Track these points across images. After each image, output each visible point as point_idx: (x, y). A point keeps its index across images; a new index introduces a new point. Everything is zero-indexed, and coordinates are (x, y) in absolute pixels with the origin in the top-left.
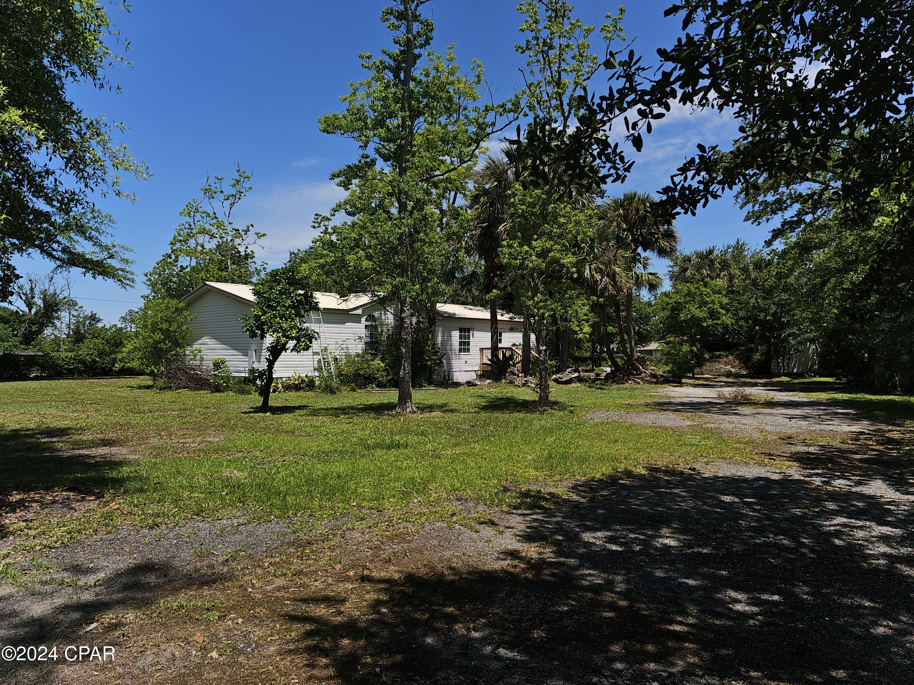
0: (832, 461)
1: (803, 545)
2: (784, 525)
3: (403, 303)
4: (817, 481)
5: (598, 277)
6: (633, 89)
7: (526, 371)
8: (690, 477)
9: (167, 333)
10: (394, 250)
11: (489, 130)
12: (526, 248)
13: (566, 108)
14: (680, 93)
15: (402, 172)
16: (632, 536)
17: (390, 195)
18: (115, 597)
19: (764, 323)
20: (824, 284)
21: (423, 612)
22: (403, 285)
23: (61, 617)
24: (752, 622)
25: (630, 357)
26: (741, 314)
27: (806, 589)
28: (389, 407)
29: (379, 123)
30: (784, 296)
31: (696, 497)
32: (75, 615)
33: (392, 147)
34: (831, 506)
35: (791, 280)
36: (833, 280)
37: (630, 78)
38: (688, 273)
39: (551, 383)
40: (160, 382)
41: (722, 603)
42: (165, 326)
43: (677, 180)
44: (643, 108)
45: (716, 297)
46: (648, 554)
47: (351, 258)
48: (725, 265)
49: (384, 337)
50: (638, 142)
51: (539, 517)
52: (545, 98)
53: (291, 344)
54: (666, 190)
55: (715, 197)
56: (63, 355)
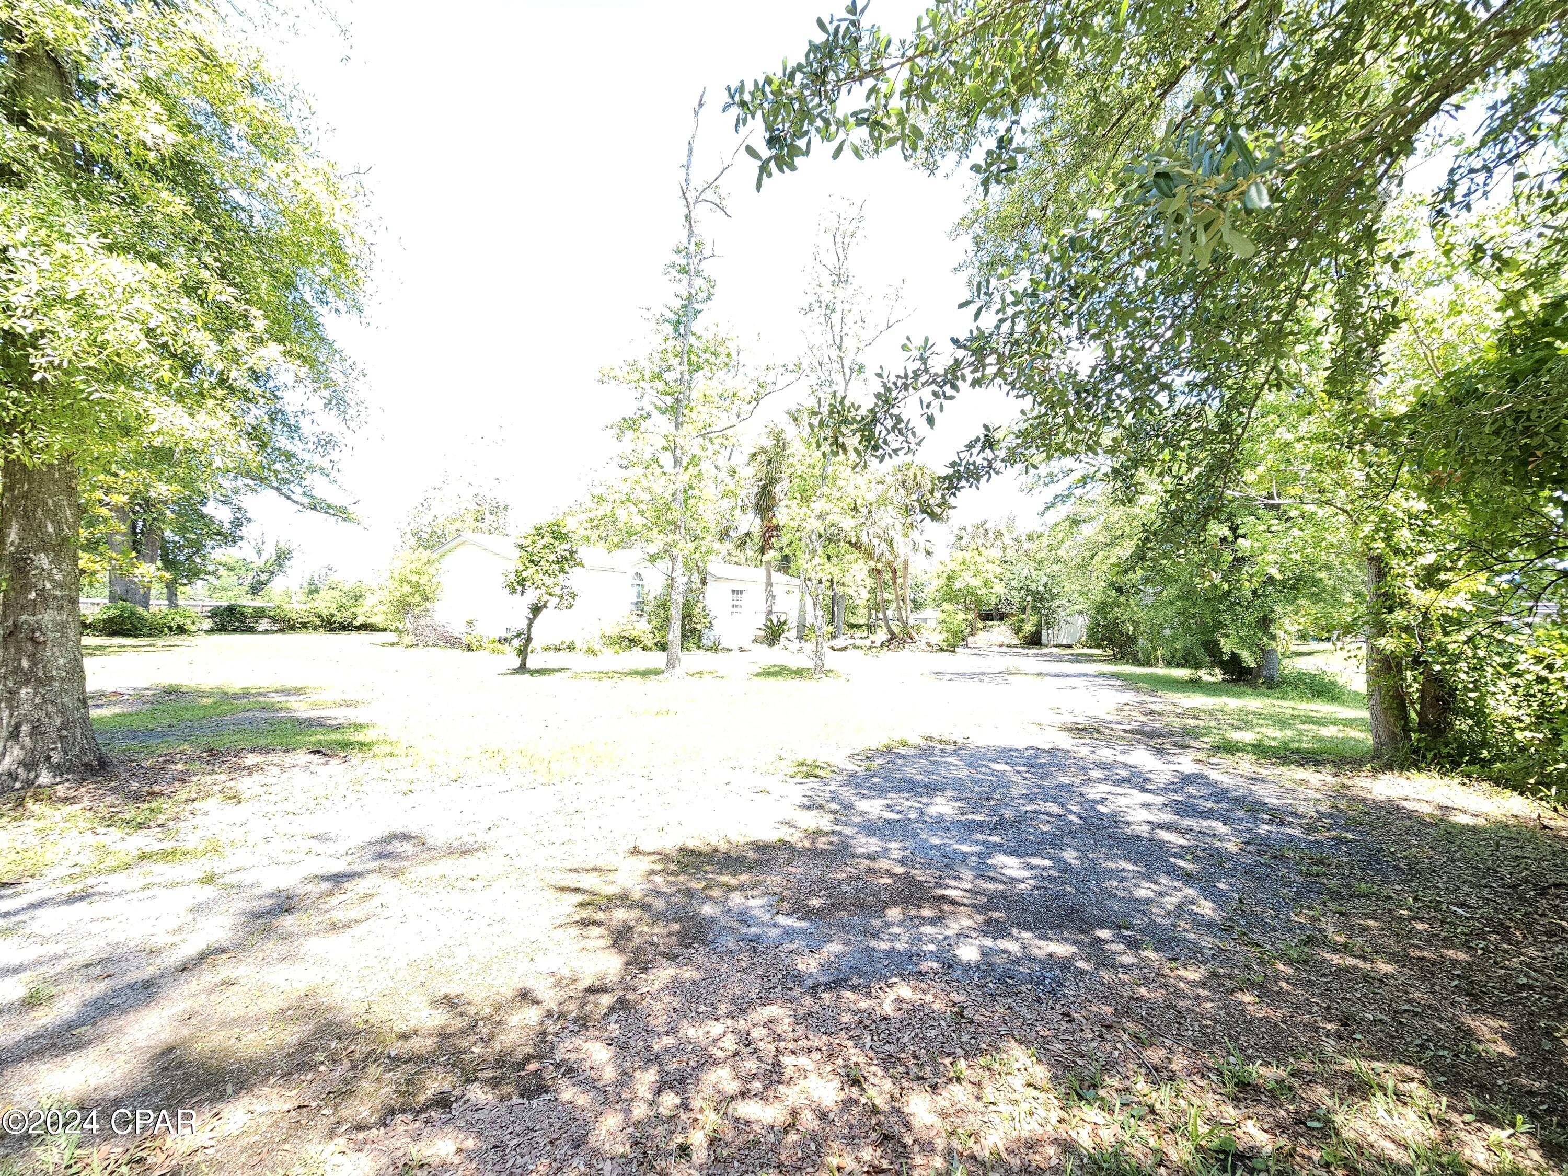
0: (1099, 733)
1: (1071, 812)
2: (1053, 792)
3: (673, 560)
4: (1084, 751)
5: (875, 542)
6: (926, 371)
7: (801, 637)
8: (964, 747)
9: (416, 587)
10: (667, 506)
11: (769, 389)
12: (804, 509)
13: (847, 371)
14: (969, 378)
15: (678, 425)
16: (908, 804)
17: (665, 449)
18: (371, 865)
19: (1035, 594)
20: (1092, 557)
21: (699, 880)
22: (674, 544)
23: (310, 887)
24: (1022, 886)
25: (905, 626)
26: (1014, 583)
27: (1074, 854)
28: (656, 672)
29: (657, 376)
30: (1055, 567)
31: (969, 765)
32: (325, 886)
33: (669, 400)
34: (1096, 774)
35: (1061, 552)
36: (1100, 554)
37: (924, 360)
38: (963, 542)
39: (826, 650)
40: (407, 639)
41: (993, 868)
42: (415, 578)
43: (962, 455)
44: (937, 389)
45: (990, 567)
46: (924, 822)
47: (622, 514)
48: (999, 535)
49: (651, 598)
50: (930, 420)
51: (815, 786)
52: (826, 360)
53: (553, 601)
54: (953, 464)
55: (997, 473)
56: (297, 607)
